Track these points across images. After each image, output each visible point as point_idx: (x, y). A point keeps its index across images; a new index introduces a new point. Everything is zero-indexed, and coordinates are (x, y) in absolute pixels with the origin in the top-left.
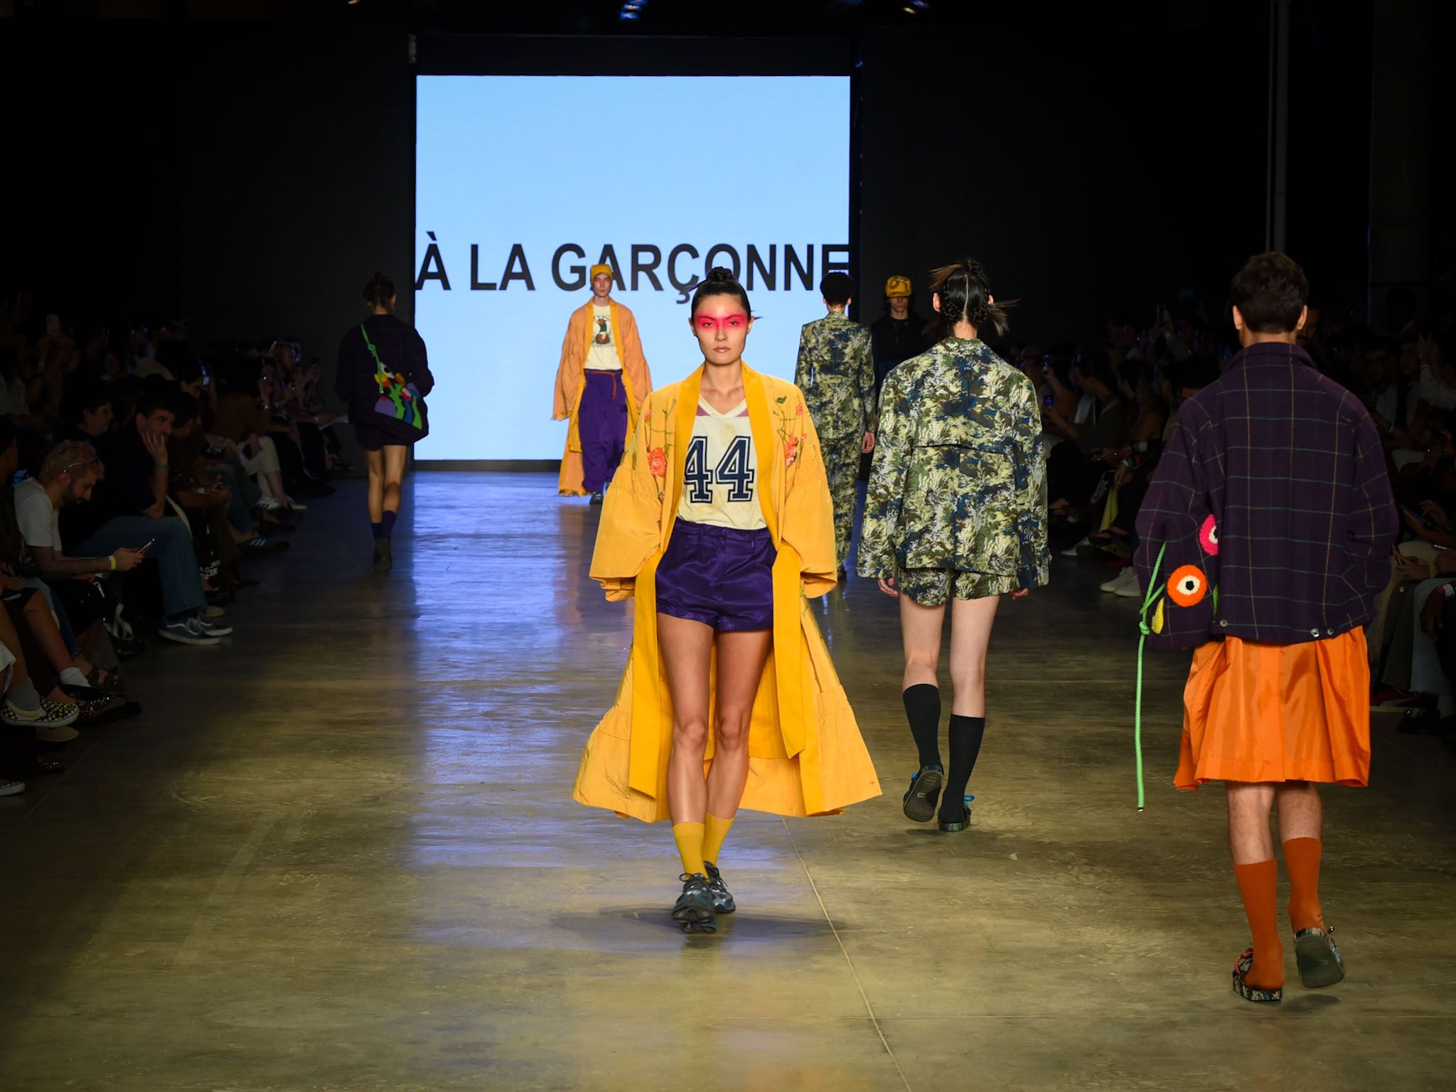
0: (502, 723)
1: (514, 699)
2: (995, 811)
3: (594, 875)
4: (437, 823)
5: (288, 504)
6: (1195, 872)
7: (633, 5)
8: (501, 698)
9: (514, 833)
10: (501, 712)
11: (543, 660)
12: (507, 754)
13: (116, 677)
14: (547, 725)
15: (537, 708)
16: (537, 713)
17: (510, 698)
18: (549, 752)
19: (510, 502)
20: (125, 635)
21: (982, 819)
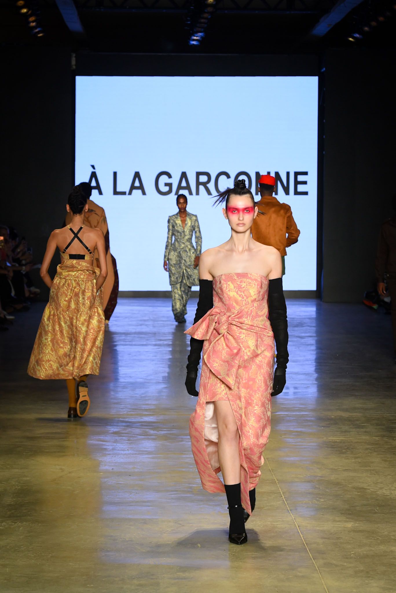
0: (124, 438)
1: (130, 425)
3: (176, 523)
5: (5, 316)
7: (197, 37)
9: (131, 499)
10: (123, 432)
11: (147, 403)
12: (127, 455)
14: (148, 439)
15: (144, 430)
16: (144, 432)
17: (128, 424)
18: (150, 454)
19: (129, 314)
21: (393, 492)
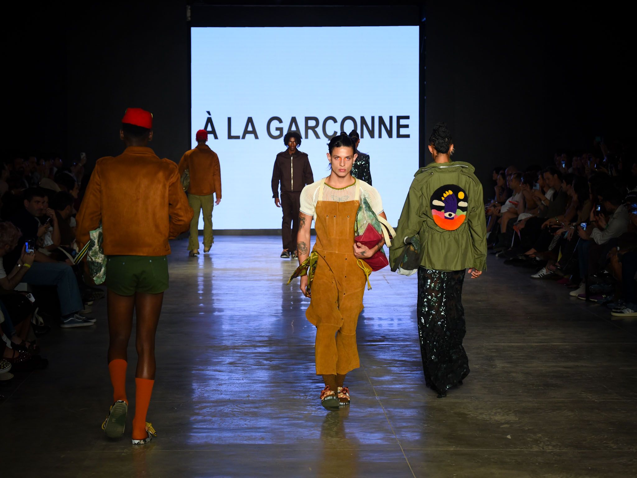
1: (245, 356)
2: (498, 412)
4: (205, 421)
6: (605, 445)
8: (239, 355)
9: (246, 426)
10: (238, 362)
12: (242, 384)
13: (35, 346)
15: (258, 360)
16: (257, 362)
17: (243, 355)
20: (39, 323)
21: (492, 417)
